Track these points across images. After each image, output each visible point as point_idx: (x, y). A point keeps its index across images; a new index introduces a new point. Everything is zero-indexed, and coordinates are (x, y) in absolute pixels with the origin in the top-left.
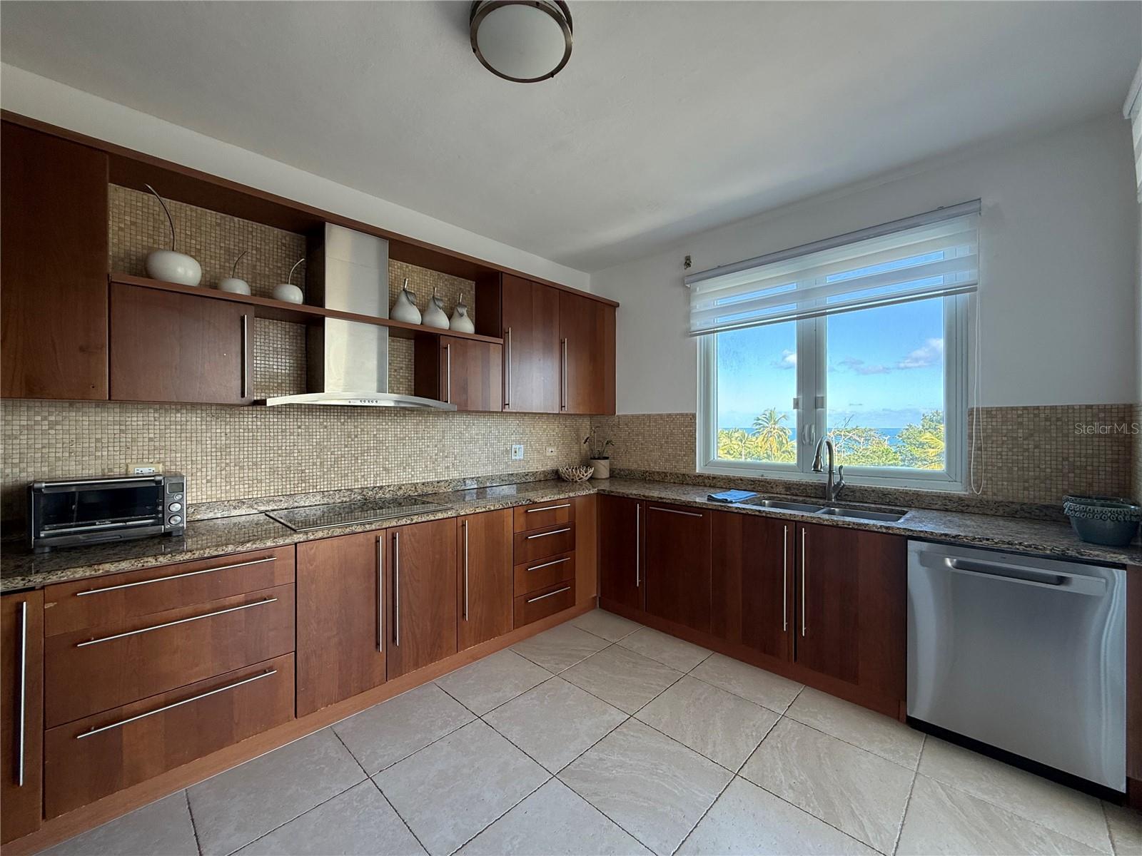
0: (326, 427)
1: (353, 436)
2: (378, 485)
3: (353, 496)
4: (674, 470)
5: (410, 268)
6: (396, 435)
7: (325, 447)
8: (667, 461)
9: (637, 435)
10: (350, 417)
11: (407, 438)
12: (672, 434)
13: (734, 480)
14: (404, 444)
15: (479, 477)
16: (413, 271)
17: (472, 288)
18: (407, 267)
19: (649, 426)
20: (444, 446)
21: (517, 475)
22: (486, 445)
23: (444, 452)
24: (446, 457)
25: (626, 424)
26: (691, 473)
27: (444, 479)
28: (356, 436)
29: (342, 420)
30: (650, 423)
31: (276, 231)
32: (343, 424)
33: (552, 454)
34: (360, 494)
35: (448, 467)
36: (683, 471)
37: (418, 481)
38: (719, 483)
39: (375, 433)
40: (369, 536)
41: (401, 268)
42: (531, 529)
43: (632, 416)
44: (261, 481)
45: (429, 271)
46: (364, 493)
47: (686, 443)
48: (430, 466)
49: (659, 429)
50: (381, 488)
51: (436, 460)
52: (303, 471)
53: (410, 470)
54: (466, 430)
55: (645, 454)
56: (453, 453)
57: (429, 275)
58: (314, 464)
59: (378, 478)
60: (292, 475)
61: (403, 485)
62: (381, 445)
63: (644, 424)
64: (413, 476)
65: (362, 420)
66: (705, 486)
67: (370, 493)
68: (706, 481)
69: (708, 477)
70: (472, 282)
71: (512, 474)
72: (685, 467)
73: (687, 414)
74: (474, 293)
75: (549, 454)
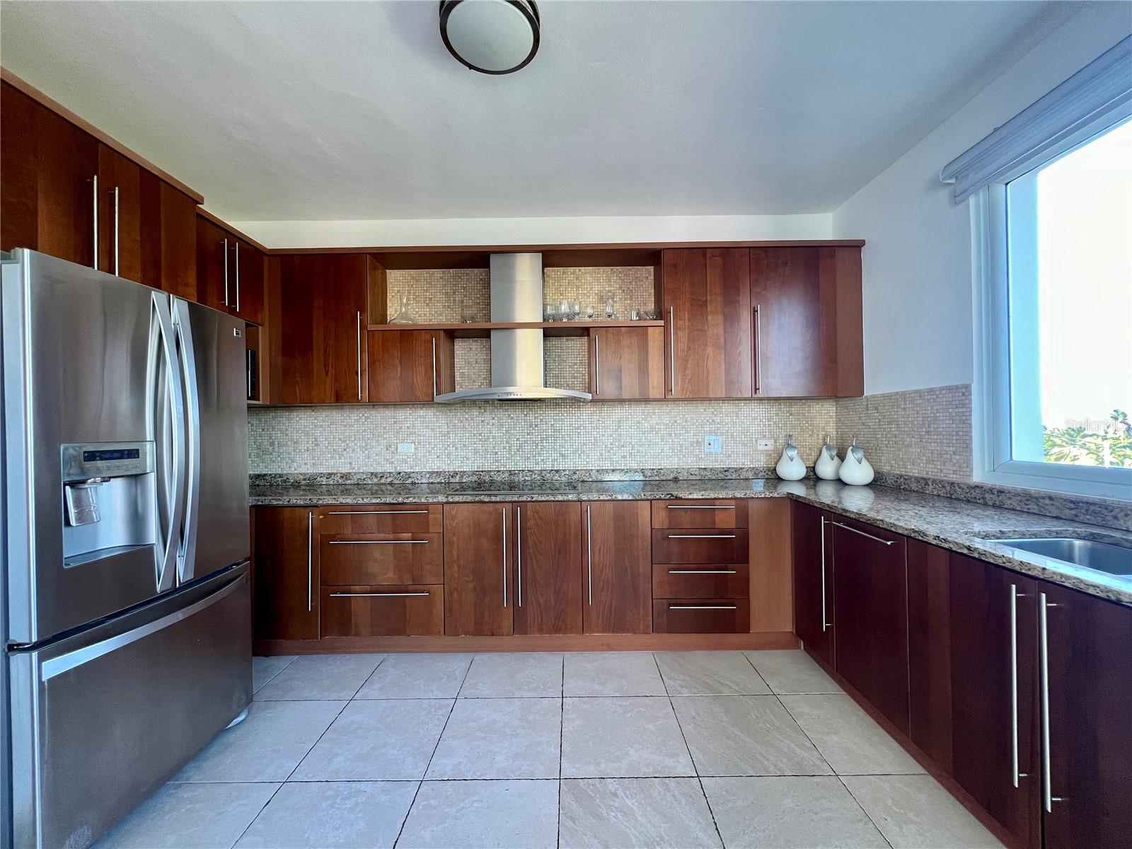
0: (512, 418)
1: (534, 426)
2: (556, 469)
3: (533, 477)
4: (941, 476)
5: (583, 271)
6: (571, 425)
7: (513, 434)
8: (928, 462)
9: (890, 423)
10: (531, 410)
11: (582, 428)
12: (936, 419)
13: (1037, 499)
14: (579, 433)
15: (661, 469)
16: (585, 273)
17: (650, 274)
18: (580, 270)
19: (904, 409)
20: (620, 435)
21: (711, 469)
22: (671, 435)
23: (620, 441)
24: (623, 446)
25: (876, 408)
26: (967, 481)
27: (620, 468)
28: (536, 426)
29: (525, 413)
30: (905, 404)
31: (476, 270)
32: (526, 416)
33: (766, 448)
34: (539, 475)
35: (624, 457)
36: (954, 478)
37: (593, 468)
38: (1009, 502)
39: (552, 423)
40: (497, 507)
41: (573, 273)
42: (673, 528)
43: (883, 396)
44: (468, 459)
45: (602, 269)
46: (543, 475)
47: (957, 434)
48: (606, 455)
49: (918, 412)
50: (557, 471)
51: (612, 449)
52: (496, 453)
53: (585, 457)
54: (645, 419)
55: (899, 450)
56: (630, 443)
57: (601, 273)
58: (504, 448)
59: (556, 463)
60: (489, 456)
61: (578, 470)
62: (558, 433)
63: (898, 407)
64: (588, 463)
65: (541, 412)
66: (986, 504)
67: (548, 475)
68: (988, 496)
69: (991, 490)
70: (650, 267)
71: (705, 469)
72: (955, 472)
73: (957, 387)
74: (653, 278)
75: (761, 448)
